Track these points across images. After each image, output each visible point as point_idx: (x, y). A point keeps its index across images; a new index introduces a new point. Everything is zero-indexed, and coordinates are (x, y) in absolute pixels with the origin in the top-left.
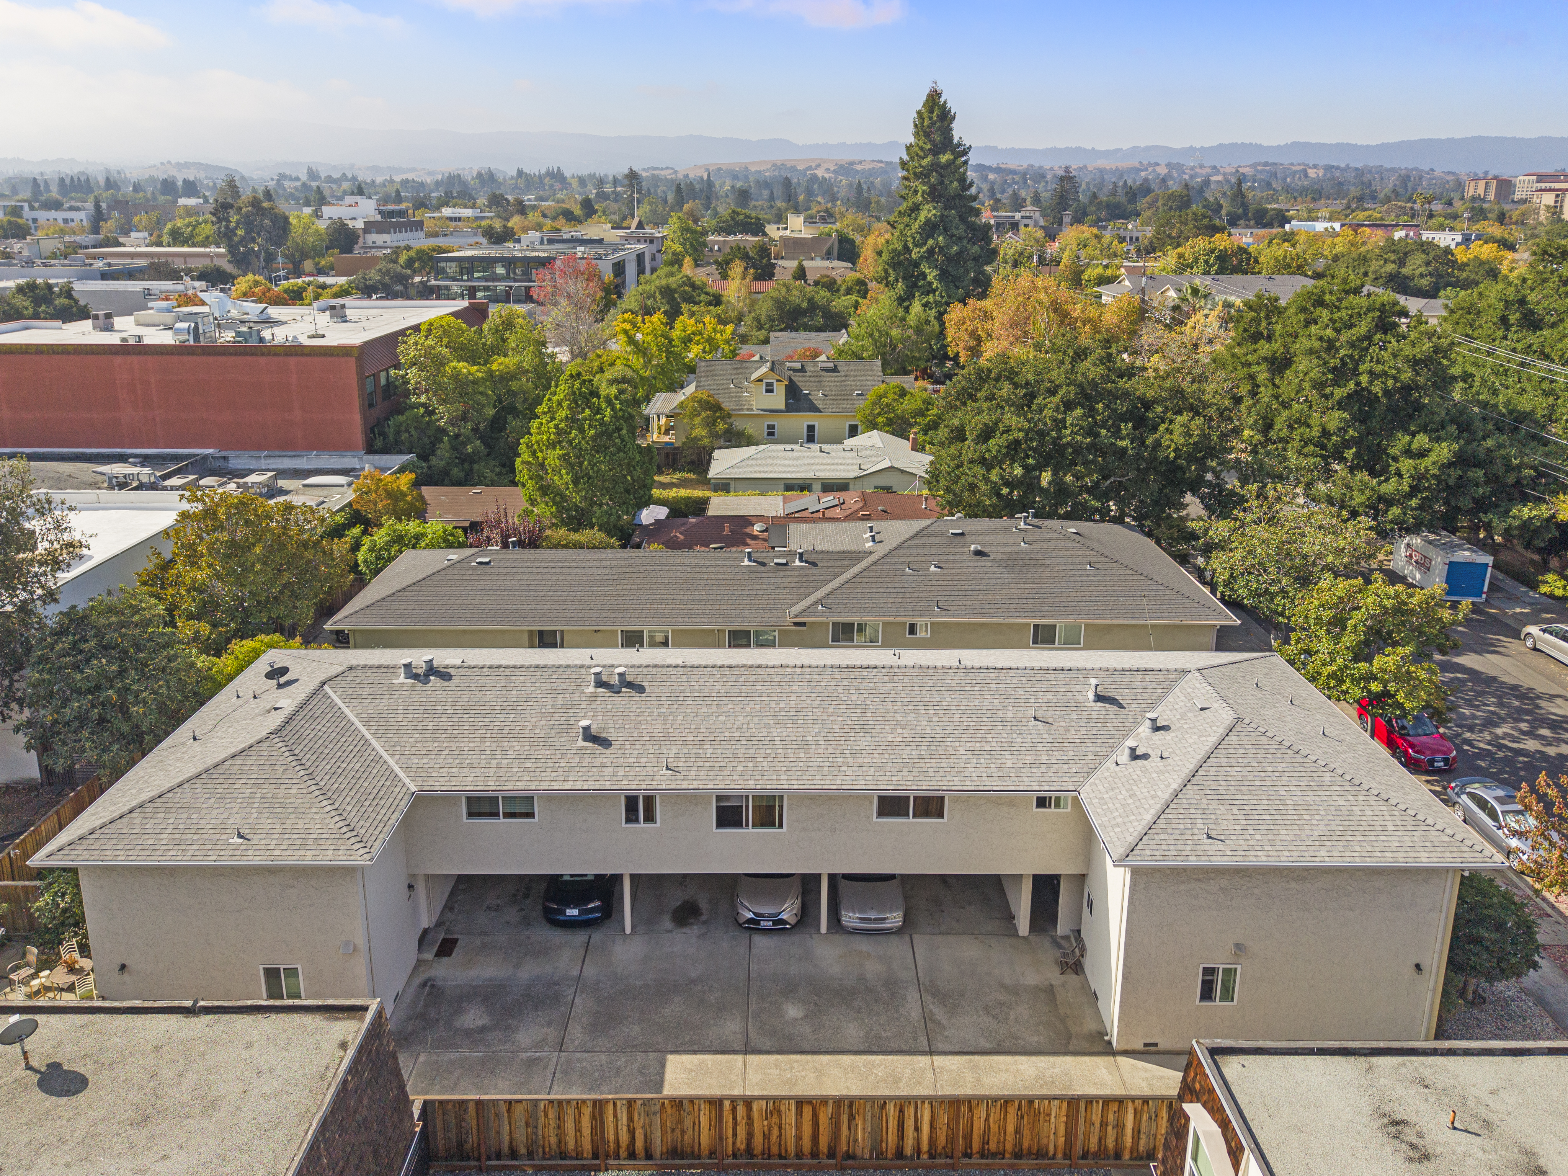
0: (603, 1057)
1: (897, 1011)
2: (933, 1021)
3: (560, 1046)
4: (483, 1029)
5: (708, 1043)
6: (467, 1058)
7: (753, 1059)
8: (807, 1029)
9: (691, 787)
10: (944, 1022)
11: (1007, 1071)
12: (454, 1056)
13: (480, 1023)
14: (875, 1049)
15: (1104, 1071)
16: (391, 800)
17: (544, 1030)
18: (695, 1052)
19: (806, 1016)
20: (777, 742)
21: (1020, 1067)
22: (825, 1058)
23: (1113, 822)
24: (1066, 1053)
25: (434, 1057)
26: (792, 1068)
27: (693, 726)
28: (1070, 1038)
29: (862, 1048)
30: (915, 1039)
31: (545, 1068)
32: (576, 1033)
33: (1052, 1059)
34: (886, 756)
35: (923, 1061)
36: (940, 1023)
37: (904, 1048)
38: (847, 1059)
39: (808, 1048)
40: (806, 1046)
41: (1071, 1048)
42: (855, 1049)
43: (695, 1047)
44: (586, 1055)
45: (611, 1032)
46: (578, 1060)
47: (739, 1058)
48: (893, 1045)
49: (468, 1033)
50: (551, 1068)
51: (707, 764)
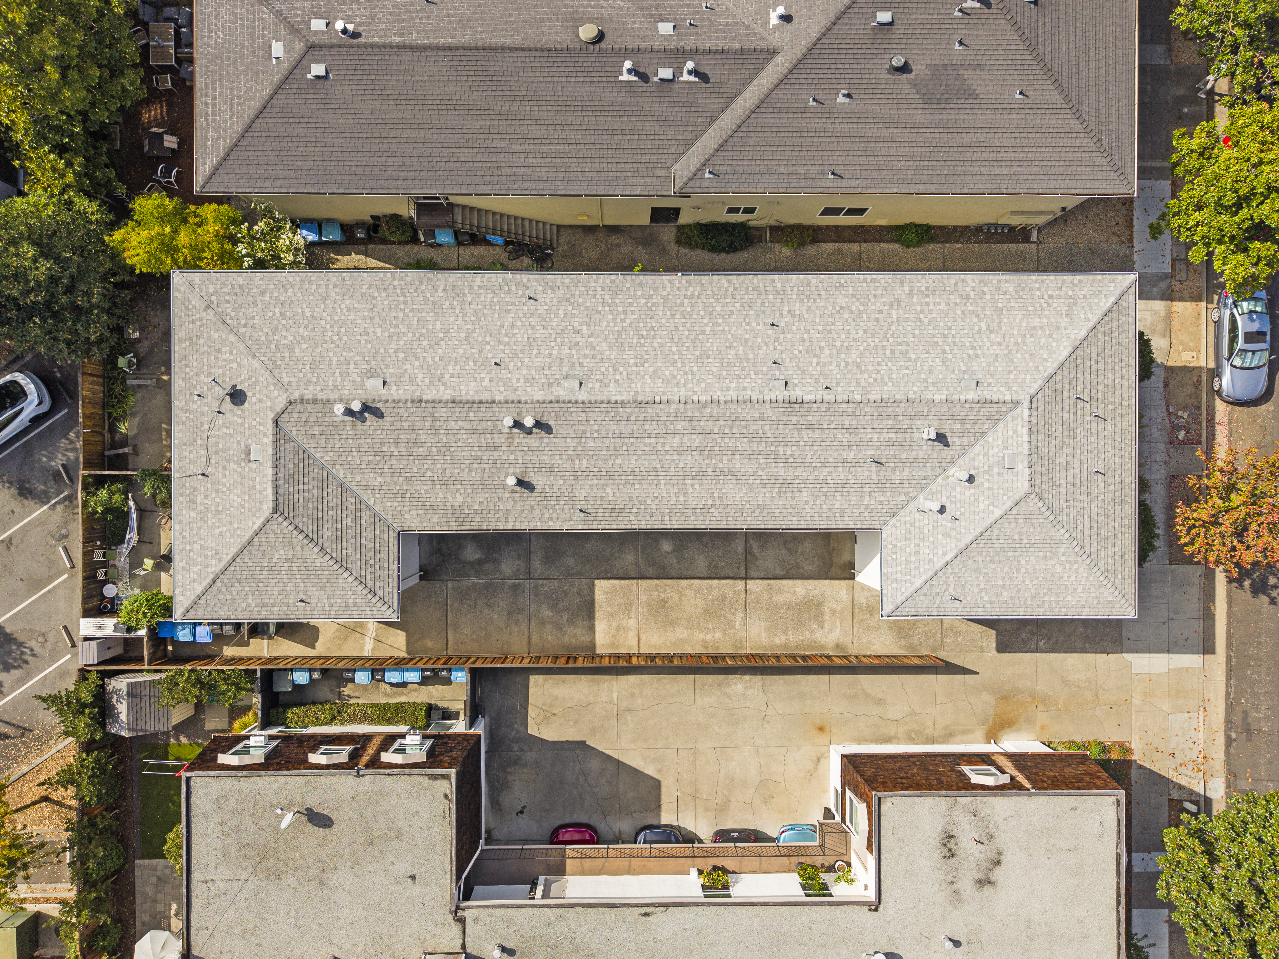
0: (556, 583)
1: (730, 545)
2: (750, 553)
3: (529, 575)
4: (480, 562)
5: (616, 572)
6: (476, 584)
7: (643, 583)
8: (674, 561)
9: (600, 527)
10: (758, 554)
11: (788, 592)
12: (468, 583)
13: (477, 556)
14: (714, 576)
15: (845, 591)
16: (386, 549)
17: (517, 562)
18: (608, 578)
19: (674, 550)
20: (663, 486)
21: (797, 589)
22: (684, 582)
23: (894, 576)
24: (826, 579)
25: (456, 584)
26: (665, 590)
27: (596, 470)
28: (831, 567)
29: (706, 575)
30: (739, 568)
31: (524, 592)
32: (537, 564)
33: (816, 582)
34: (746, 498)
35: (740, 584)
36: (754, 556)
37: (731, 575)
38: (697, 583)
39: (674, 575)
40: (674, 574)
41: (830, 575)
42: (702, 576)
43: (609, 575)
44: (545, 581)
45: (558, 564)
46: (542, 585)
47: (634, 582)
48: (725, 573)
49: (472, 564)
50: (527, 591)
51: (610, 507)
